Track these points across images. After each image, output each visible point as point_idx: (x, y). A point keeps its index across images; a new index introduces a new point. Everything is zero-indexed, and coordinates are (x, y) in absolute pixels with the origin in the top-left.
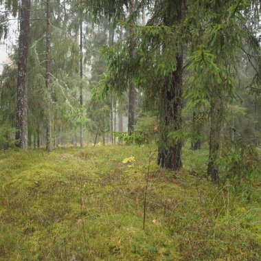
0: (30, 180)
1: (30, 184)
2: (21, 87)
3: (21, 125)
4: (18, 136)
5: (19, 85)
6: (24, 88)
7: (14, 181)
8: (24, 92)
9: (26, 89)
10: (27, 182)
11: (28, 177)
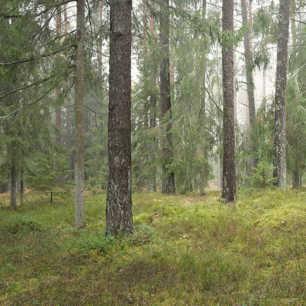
0: (277, 220)
1: (276, 224)
2: (278, 122)
3: (279, 162)
4: (275, 174)
5: (276, 119)
6: (282, 123)
7: (261, 220)
8: (281, 127)
9: (284, 123)
10: (274, 222)
11: (275, 217)
